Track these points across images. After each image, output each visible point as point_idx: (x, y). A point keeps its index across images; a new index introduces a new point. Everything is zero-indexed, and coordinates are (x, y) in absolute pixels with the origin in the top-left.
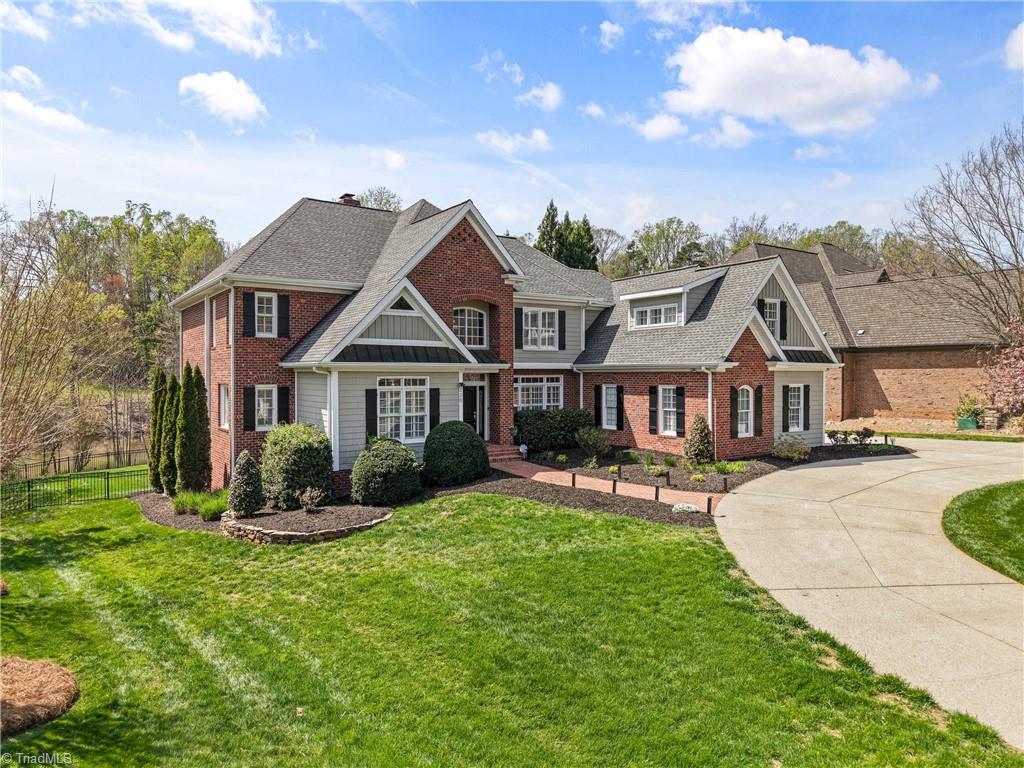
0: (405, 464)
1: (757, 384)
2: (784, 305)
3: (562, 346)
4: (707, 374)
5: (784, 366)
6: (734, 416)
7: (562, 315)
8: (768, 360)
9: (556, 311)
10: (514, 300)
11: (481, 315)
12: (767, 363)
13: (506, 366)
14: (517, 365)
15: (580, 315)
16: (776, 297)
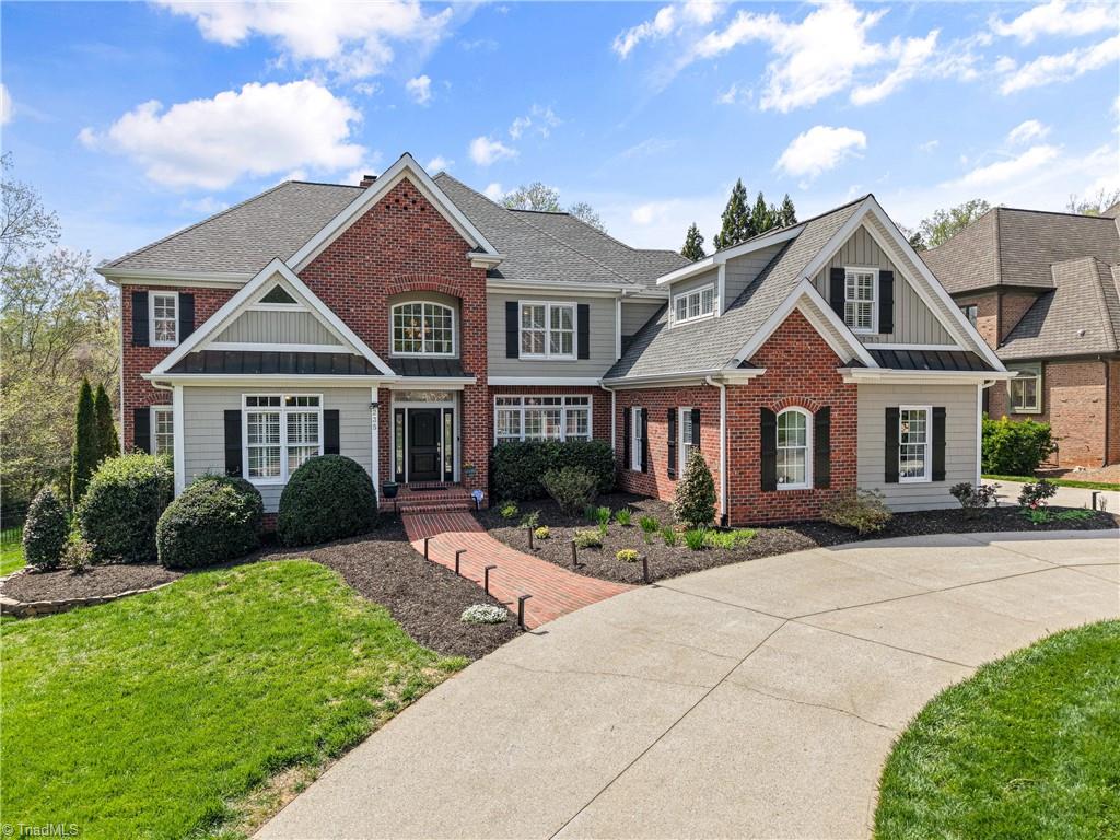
0: (215, 514)
1: (819, 404)
2: (887, 279)
3: (584, 353)
4: (719, 388)
5: (872, 374)
6: (769, 456)
7: (584, 311)
8: (843, 365)
9: (574, 305)
10: (488, 291)
11: (448, 312)
12: (840, 371)
13: (472, 381)
14: (492, 381)
15: (614, 309)
16: (871, 264)
